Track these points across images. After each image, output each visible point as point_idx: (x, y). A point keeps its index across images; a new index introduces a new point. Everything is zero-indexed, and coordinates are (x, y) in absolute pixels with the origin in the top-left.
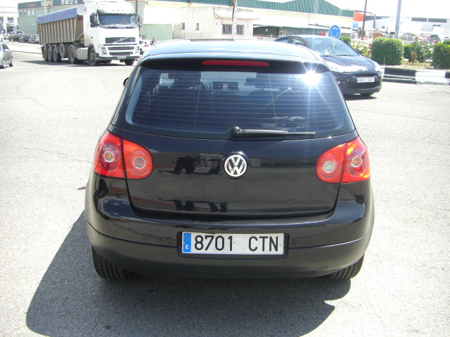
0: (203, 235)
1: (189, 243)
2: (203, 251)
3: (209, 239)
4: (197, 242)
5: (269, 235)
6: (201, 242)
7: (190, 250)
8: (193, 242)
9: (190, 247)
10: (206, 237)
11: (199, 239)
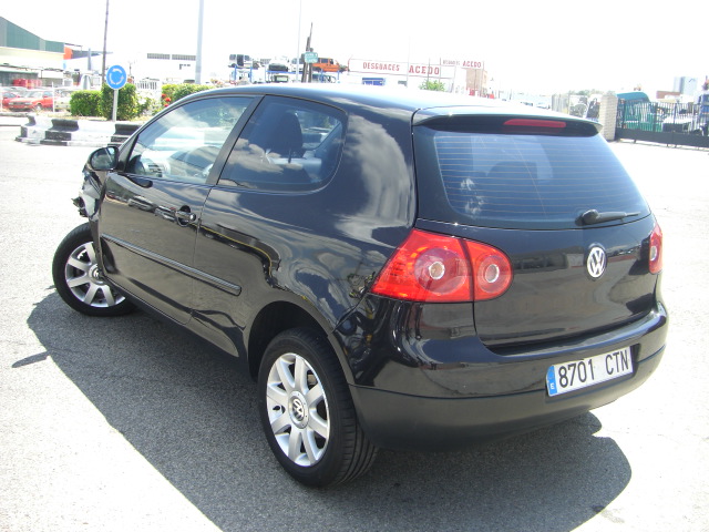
0: (565, 365)
1: (553, 380)
2: (569, 388)
3: (572, 368)
4: (562, 377)
5: (619, 351)
6: (565, 376)
7: (555, 390)
8: (557, 377)
9: (555, 385)
10: (569, 366)
11: (563, 372)
